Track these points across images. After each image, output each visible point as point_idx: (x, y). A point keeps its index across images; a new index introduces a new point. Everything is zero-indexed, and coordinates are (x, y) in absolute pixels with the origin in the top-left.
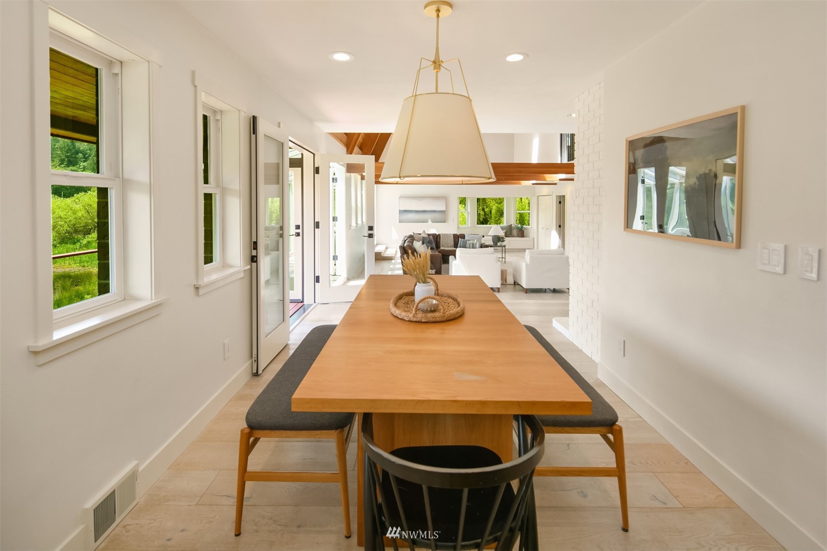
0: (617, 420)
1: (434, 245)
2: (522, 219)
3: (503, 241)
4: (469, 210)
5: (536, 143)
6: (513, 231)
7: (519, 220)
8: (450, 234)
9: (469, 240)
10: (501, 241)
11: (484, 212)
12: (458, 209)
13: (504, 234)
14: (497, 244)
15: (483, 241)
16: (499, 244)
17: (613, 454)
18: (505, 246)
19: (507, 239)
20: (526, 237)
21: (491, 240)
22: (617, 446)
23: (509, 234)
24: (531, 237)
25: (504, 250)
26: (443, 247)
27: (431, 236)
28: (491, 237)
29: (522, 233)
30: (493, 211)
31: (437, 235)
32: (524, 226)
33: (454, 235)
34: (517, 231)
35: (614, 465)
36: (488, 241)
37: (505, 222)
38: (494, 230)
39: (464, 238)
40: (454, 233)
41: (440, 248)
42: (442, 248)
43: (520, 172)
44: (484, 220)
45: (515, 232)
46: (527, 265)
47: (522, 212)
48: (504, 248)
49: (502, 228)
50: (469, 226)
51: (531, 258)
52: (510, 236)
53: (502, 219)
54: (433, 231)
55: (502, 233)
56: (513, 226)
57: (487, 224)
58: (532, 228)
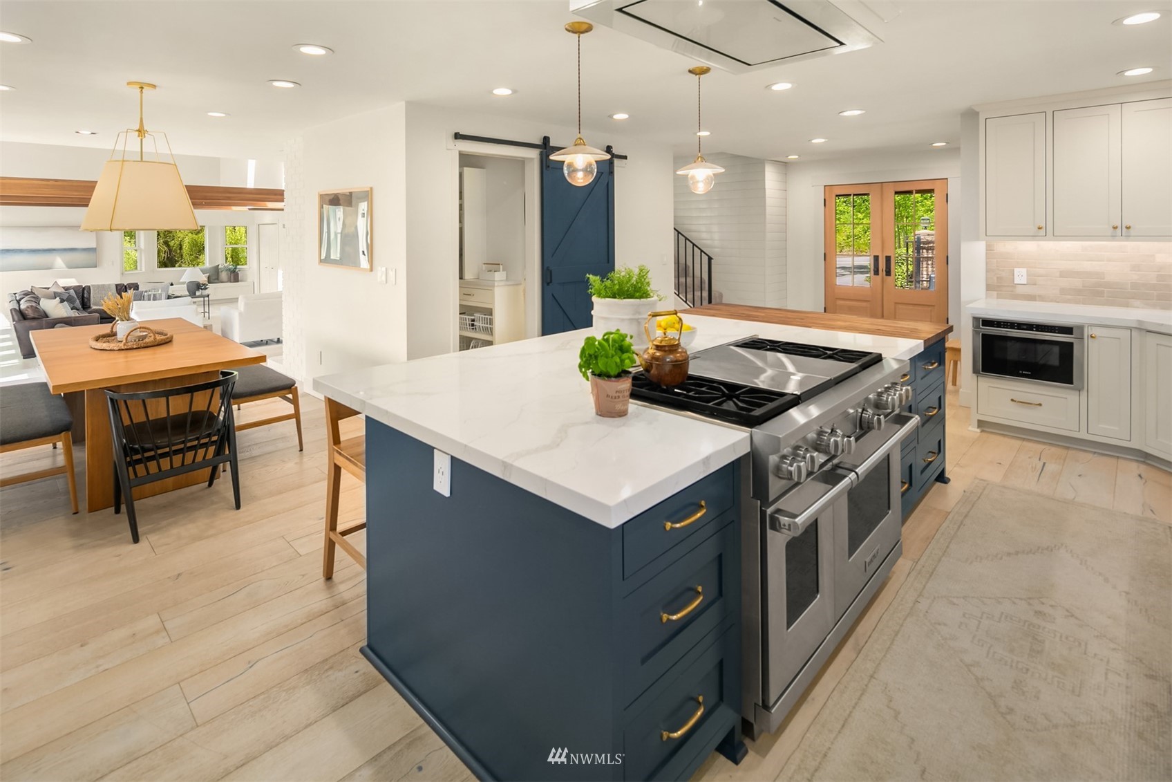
0: (295, 384)
1: (78, 303)
2: (236, 257)
3: (206, 289)
4: (142, 246)
5: (252, 165)
6: (220, 274)
7: (232, 257)
8: (109, 285)
9: (146, 292)
10: (202, 289)
11: (168, 246)
12: (122, 245)
13: (206, 279)
14: (195, 294)
15: (171, 290)
16: (198, 293)
17: (293, 406)
18: (208, 296)
19: (211, 286)
20: (242, 281)
21: (186, 289)
22: (295, 402)
23: (215, 279)
24: (249, 280)
25: (206, 303)
26: (95, 305)
27: (72, 291)
28: (185, 285)
29: (235, 277)
30: (186, 247)
31: (84, 289)
32: (238, 267)
33: (117, 285)
34: (228, 275)
35: (293, 412)
36: (181, 289)
37: (208, 261)
38: (189, 274)
39: (138, 289)
40: (117, 283)
41: (90, 307)
42: (94, 307)
43: (229, 198)
44: (169, 260)
45: (224, 275)
46: (240, 314)
47: (235, 246)
48: (206, 299)
49: (204, 271)
50: (144, 270)
51: (246, 304)
52: (216, 281)
53: (201, 257)
54: (72, 282)
55: (203, 279)
56: (220, 266)
57: (174, 266)
58: (249, 269)
